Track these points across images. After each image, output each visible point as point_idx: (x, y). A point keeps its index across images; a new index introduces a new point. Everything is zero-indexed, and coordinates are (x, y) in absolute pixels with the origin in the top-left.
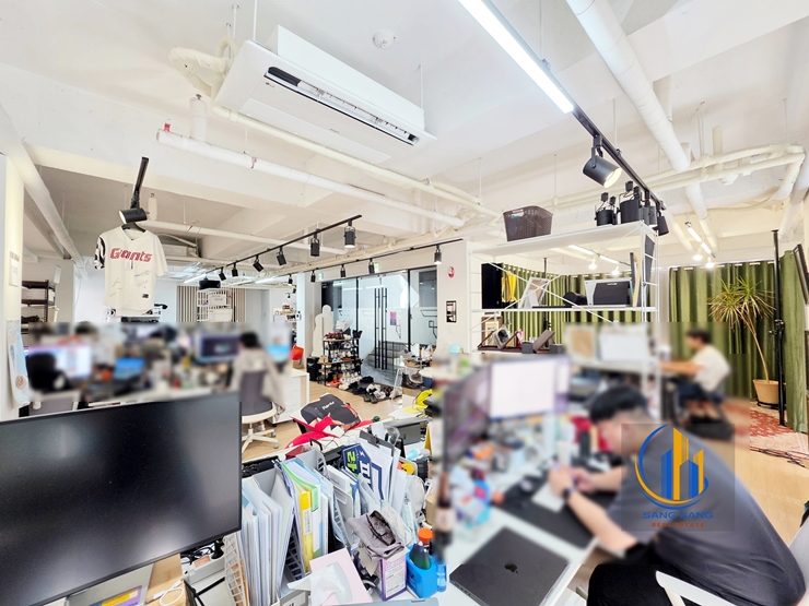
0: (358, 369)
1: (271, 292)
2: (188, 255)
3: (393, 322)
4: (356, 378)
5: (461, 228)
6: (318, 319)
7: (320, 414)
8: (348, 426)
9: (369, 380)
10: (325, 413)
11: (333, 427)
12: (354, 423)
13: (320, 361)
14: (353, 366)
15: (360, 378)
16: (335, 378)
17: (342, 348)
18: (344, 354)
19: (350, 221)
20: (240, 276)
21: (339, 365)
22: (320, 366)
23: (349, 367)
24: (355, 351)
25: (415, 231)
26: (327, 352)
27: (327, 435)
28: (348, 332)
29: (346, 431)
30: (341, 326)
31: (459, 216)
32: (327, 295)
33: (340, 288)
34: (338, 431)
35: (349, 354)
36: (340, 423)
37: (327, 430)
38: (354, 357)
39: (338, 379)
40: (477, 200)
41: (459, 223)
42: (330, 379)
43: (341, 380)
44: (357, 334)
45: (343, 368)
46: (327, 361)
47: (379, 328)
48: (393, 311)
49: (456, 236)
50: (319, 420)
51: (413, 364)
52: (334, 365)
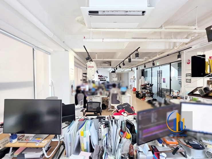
0: (152, 96)
1: (129, 73)
2: (108, 66)
3: (164, 82)
4: (151, 99)
5: (189, 43)
6: (140, 80)
7: (122, 108)
8: (129, 114)
9: (155, 100)
10: (123, 108)
11: (124, 113)
12: (132, 113)
13: (139, 92)
14: (150, 95)
15: (152, 99)
16: (144, 97)
17: (146, 89)
18: (147, 91)
19: (137, 50)
20: (118, 70)
21: (145, 94)
22: (139, 94)
23: (148, 95)
24: (151, 90)
25: (167, 48)
26: (141, 90)
27: (122, 115)
28: (148, 84)
29: (128, 115)
30: (146, 82)
31: (187, 38)
32: (143, 73)
33: (147, 71)
34: (125, 114)
35: (149, 91)
36: (127, 112)
37: (122, 113)
38: (150, 92)
39: (145, 98)
40: (194, 27)
41: (187, 41)
42: (142, 98)
43: (145, 99)
44: (152, 85)
45: (146, 95)
46: (141, 92)
47: (159, 84)
48: (164, 78)
49: (187, 46)
50: (121, 110)
51: (169, 97)
52: (143, 94)
